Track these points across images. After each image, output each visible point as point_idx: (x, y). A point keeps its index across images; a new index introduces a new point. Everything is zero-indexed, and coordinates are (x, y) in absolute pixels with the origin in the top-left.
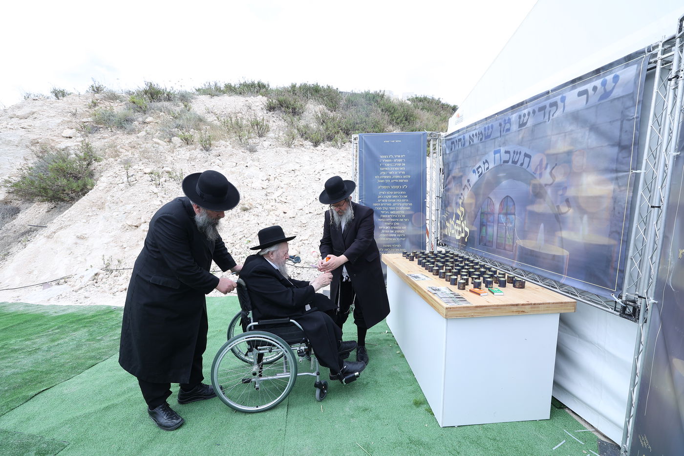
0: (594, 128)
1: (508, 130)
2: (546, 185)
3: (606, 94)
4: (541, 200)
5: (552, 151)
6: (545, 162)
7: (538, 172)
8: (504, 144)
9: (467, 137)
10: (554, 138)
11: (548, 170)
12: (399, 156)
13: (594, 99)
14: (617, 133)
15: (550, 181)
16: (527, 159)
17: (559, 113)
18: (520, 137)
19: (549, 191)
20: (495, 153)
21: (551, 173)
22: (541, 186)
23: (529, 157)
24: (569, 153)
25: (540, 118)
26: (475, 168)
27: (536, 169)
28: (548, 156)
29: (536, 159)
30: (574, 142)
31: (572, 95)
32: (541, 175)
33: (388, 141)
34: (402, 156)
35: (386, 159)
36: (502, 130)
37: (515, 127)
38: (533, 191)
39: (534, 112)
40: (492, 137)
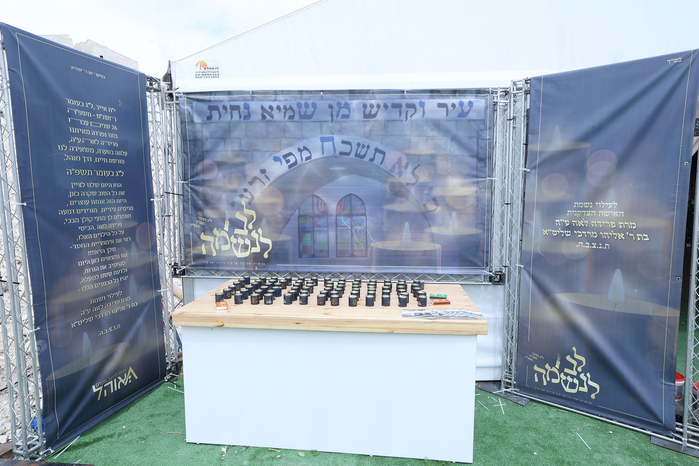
0: (455, 139)
1: (346, 116)
2: (408, 184)
3: (463, 114)
4: (404, 199)
5: (412, 152)
6: (404, 161)
7: (397, 170)
8: (340, 131)
9: (255, 106)
10: (414, 140)
11: (410, 169)
12: (105, 109)
13: (454, 114)
14: (475, 147)
15: (413, 180)
16: (379, 156)
17: (418, 116)
18: (367, 128)
19: (413, 190)
20: (323, 140)
21: (413, 173)
22: (401, 185)
23: (384, 153)
24: (433, 156)
25: (395, 114)
26: (280, 155)
27: (394, 167)
28: (408, 155)
29: (392, 157)
30: (437, 147)
31: (431, 104)
32: (400, 174)
33: (80, 70)
34: (111, 110)
35: (80, 108)
36: (335, 113)
37: (357, 116)
38: (391, 190)
39: (386, 106)
40: (314, 118)
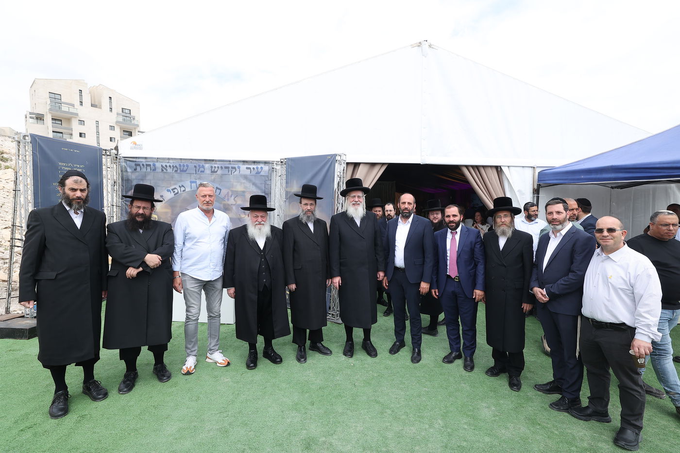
0: (254, 184)
1: (203, 172)
2: (232, 204)
3: (258, 173)
4: (230, 212)
5: (234, 189)
6: (230, 194)
7: (226, 198)
8: (199, 179)
9: (158, 165)
10: (235, 184)
11: (233, 197)
12: (78, 166)
13: (254, 173)
14: (264, 189)
15: (234, 203)
16: (218, 191)
17: (237, 173)
18: (213, 178)
19: (234, 207)
20: (191, 182)
21: (234, 199)
22: (228, 205)
23: (220, 190)
24: (244, 192)
25: (226, 171)
26: (170, 189)
27: (225, 196)
28: (232, 191)
29: (224, 191)
30: (246, 187)
31: (243, 167)
32: (228, 199)
33: (67, 149)
34: (81, 166)
35: (65, 166)
36: (197, 170)
37: (208, 171)
38: (224, 207)
39: (222, 168)
40: (187, 172)
